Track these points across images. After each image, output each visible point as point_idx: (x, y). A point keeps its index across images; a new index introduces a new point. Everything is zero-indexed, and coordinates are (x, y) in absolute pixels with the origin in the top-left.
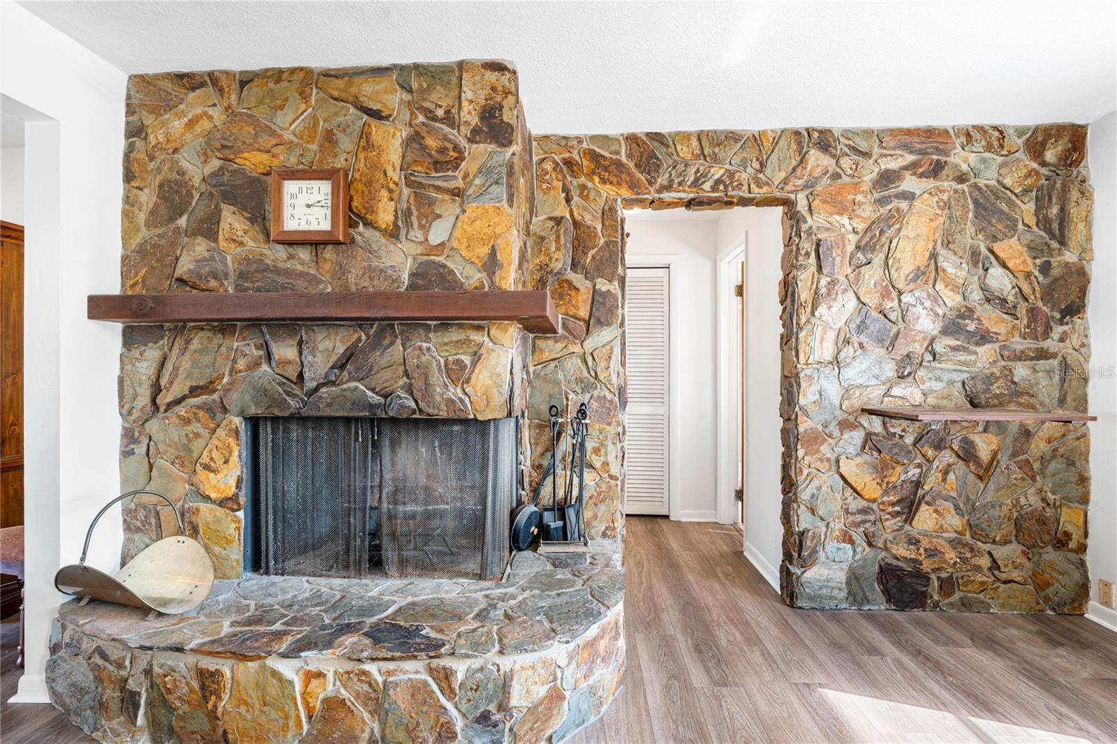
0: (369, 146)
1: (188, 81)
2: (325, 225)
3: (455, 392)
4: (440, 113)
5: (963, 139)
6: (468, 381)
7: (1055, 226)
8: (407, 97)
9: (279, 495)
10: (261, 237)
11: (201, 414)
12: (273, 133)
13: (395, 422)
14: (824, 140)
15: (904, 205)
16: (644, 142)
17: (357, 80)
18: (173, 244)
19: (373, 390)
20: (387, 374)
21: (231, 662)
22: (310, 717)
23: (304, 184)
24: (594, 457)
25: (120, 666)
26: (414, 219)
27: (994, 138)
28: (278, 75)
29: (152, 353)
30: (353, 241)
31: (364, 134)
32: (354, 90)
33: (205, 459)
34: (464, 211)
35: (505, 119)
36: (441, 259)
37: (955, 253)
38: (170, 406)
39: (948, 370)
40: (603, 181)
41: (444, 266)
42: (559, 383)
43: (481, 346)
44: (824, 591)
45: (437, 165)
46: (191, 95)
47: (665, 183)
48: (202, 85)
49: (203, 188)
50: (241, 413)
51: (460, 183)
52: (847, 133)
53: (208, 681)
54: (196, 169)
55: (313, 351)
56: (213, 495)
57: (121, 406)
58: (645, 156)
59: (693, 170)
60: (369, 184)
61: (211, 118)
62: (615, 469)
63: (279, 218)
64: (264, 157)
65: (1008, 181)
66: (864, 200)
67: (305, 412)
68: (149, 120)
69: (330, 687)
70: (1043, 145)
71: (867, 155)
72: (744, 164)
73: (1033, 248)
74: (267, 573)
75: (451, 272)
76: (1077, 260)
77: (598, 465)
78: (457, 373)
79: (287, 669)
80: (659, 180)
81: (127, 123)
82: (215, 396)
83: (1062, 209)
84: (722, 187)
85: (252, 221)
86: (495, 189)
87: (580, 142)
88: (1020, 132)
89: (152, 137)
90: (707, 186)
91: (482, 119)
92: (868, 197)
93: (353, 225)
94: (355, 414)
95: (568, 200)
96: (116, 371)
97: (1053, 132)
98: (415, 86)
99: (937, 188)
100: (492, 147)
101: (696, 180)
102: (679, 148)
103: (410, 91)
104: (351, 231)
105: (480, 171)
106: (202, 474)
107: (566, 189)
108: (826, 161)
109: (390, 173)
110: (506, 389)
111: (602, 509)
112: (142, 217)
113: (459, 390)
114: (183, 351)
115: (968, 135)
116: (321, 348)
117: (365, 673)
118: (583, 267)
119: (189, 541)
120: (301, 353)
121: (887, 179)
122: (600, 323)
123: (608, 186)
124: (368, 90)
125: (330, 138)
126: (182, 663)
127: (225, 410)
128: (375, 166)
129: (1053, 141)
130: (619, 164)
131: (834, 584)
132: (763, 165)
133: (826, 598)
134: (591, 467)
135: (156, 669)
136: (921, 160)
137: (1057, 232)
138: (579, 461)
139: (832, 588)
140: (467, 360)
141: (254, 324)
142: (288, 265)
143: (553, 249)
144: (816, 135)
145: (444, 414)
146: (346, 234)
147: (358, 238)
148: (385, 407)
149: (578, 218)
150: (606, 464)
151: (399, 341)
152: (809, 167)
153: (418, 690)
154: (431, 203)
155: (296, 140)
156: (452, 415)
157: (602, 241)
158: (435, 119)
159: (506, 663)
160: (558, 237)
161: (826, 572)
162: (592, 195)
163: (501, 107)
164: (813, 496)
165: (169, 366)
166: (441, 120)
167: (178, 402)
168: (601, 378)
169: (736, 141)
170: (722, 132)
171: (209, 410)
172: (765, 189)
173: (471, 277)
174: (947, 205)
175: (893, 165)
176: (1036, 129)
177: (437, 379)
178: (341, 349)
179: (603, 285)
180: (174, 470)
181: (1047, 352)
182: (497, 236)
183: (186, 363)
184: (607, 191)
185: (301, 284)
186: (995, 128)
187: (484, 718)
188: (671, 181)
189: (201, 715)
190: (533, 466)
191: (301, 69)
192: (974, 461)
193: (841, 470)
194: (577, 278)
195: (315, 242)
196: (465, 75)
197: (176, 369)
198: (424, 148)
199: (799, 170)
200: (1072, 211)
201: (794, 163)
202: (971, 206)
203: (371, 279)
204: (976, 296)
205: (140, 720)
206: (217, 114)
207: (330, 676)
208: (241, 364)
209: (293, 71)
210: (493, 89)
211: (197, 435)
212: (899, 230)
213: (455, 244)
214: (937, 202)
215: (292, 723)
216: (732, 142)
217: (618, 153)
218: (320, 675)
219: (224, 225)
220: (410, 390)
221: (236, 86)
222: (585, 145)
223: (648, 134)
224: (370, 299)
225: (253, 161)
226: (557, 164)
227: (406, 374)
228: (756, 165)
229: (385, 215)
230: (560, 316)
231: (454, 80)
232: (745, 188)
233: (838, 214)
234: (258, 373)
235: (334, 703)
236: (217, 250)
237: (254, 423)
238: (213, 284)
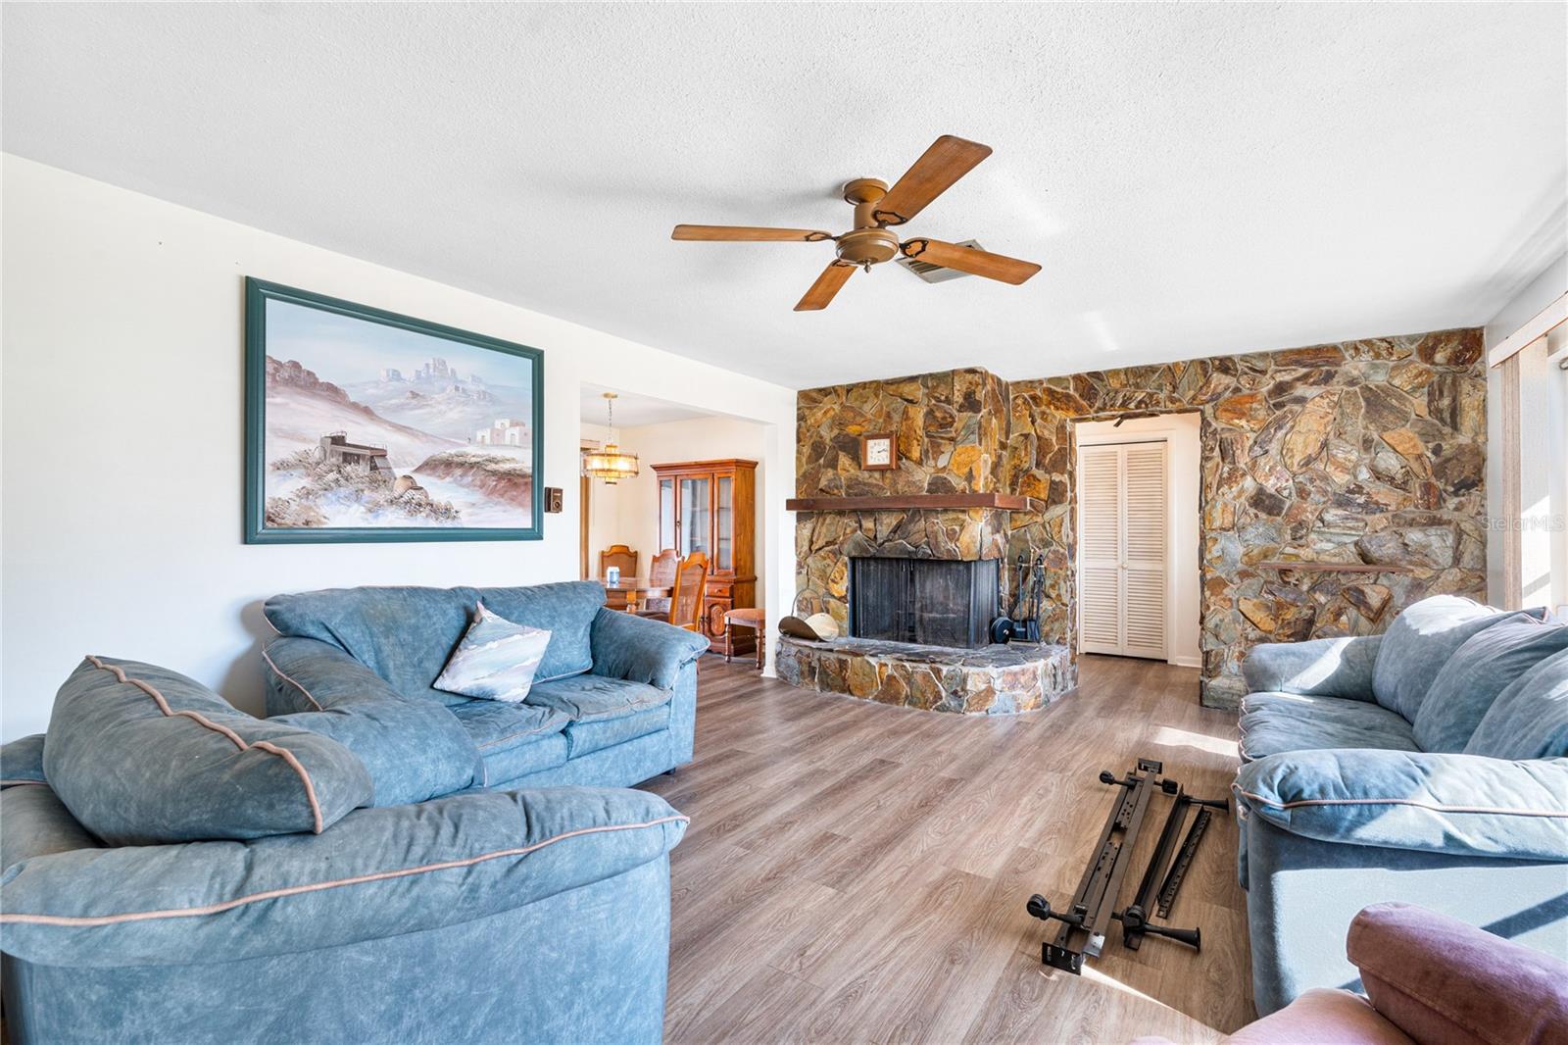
0: (907, 418)
1: (825, 392)
2: (887, 461)
3: (951, 546)
4: (943, 398)
5: (1352, 352)
6: (958, 540)
7: (1447, 415)
8: (926, 391)
9: (866, 598)
10: (857, 467)
11: (831, 555)
12: (862, 416)
13: (922, 561)
14: (1225, 365)
15: (1297, 408)
16: (1086, 379)
17: (902, 385)
18: (818, 472)
19: (910, 544)
20: (917, 536)
21: (851, 657)
22: (882, 683)
23: (877, 441)
24: (1051, 590)
25: (808, 656)
26: (930, 455)
27: (1382, 348)
28: (864, 385)
29: (809, 525)
30: (900, 468)
31: (905, 412)
32: (900, 390)
33: (832, 577)
34: (955, 450)
35: (977, 398)
36: (945, 475)
37: (1347, 442)
38: (817, 550)
39: (1338, 534)
40: (1057, 408)
41: (945, 479)
42: (1027, 541)
43: (964, 521)
44: (1226, 696)
45: (942, 426)
46: (826, 399)
47: (1101, 406)
48: (830, 393)
49: (831, 444)
50: (848, 555)
51: (954, 434)
52: (1245, 358)
53: (843, 664)
54: (827, 435)
55: (881, 525)
56: (836, 595)
57: (797, 551)
58: (1086, 388)
59: (1121, 395)
60: (907, 438)
61: (834, 409)
62: (1066, 599)
63: (865, 459)
64: (859, 427)
65: (1397, 382)
66: (1259, 407)
67: (878, 555)
68: (807, 412)
69: (889, 671)
70: (1434, 349)
71: (1263, 372)
72: (1160, 388)
73: (1423, 434)
74: (859, 637)
75: (949, 481)
76: (1470, 441)
77: (1053, 596)
78: (952, 536)
79: (873, 661)
80: (1097, 405)
81: (798, 414)
82: (837, 546)
83: (1454, 400)
84: (1143, 405)
85: (853, 459)
86: (972, 437)
87: (1042, 384)
88: (1411, 339)
89: (808, 421)
90: (1132, 406)
91: (965, 399)
92: (1264, 404)
93: (900, 459)
94: (900, 556)
95: (1033, 422)
96: (794, 534)
97: (1443, 338)
98: (930, 385)
99: (1328, 391)
100: (970, 414)
101: (1124, 402)
102: (1111, 381)
103: (928, 388)
104: (899, 462)
105: (964, 427)
106: (831, 584)
107: (1031, 416)
108: (1226, 380)
109: (918, 431)
110: (978, 545)
111: (1056, 626)
112: (804, 460)
113: (953, 545)
114: (823, 524)
115: (1356, 349)
116: (885, 522)
117: (904, 666)
118: (1044, 466)
119: (827, 615)
120: (875, 525)
121: (1281, 389)
122: (1054, 502)
123: (1060, 411)
124: (907, 390)
125: (889, 416)
126: (832, 656)
127: (841, 553)
128: (911, 428)
129: (1442, 345)
130: (1068, 396)
131: (1234, 692)
132: (1175, 388)
133: (1228, 701)
134: (1048, 596)
135: (822, 658)
136: (1311, 372)
137: (1449, 420)
138: (1039, 592)
139: (1233, 695)
140: (957, 528)
141: (854, 511)
142: (870, 481)
143: (1023, 455)
144: (1217, 362)
145: (945, 558)
146: (897, 464)
147: (902, 466)
148: (916, 553)
149: (1040, 434)
150: (1059, 595)
151: (923, 519)
152: (1212, 386)
153: (926, 675)
154: (939, 445)
155: (873, 418)
156: (949, 558)
157: (1057, 447)
158: (941, 401)
159: (965, 670)
160: (1026, 447)
161: (1228, 682)
162: (1049, 418)
163: (975, 392)
164: (1217, 626)
165: (817, 532)
166: (944, 402)
167: (820, 549)
168: (1055, 538)
169: (1154, 372)
170: (1142, 367)
171: (834, 554)
172: (1177, 404)
173: (959, 484)
174: (1338, 404)
175: (1287, 378)
176: (1428, 336)
177: (941, 538)
178: (895, 523)
179: (1057, 477)
180: (819, 582)
181: (1440, 519)
182: (972, 462)
183: (824, 530)
184: (1059, 415)
185: (875, 490)
186: (1383, 340)
187: (955, 693)
188: (1105, 404)
189: (840, 679)
190: (1010, 594)
191: (875, 381)
192: (1365, 606)
193: (1240, 608)
194: (1039, 473)
195: (882, 470)
196: (955, 378)
197: (820, 533)
198: (935, 417)
199: (1205, 389)
200: (1464, 401)
201: (1201, 384)
202: (1363, 404)
203: (909, 487)
204: (1364, 475)
205: (816, 680)
206: (837, 407)
207: (890, 666)
208: (848, 531)
209: (871, 382)
210: (970, 383)
211: (829, 565)
212: (1293, 427)
213: (950, 467)
214: (1328, 403)
215: (875, 684)
216: (1150, 374)
217: (1068, 388)
218: (886, 665)
219: (840, 462)
220: (928, 543)
221: (845, 392)
222: (1045, 385)
223: (1088, 374)
224: (907, 499)
225: (853, 430)
226: (1026, 399)
227: (926, 536)
228: (1170, 388)
229: (916, 453)
230: (1028, 499)
231: (950, 380)
232: (1163, 404)
233: (1237, 418)
234: (856, 535)
235: (891, 678)
236: (837, 474)
237: (853, 560)
238: (836, 491)
